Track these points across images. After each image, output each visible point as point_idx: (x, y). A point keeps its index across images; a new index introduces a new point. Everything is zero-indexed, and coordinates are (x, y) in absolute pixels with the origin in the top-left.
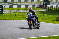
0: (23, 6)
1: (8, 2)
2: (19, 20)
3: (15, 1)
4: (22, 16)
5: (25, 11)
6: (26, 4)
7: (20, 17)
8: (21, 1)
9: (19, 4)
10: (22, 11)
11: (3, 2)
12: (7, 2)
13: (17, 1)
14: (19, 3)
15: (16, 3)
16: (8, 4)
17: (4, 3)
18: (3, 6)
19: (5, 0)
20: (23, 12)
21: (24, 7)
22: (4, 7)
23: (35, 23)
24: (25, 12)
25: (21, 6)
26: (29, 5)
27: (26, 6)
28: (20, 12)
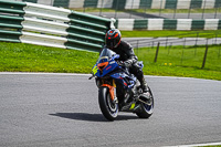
0: (184, 23)
1: (128, 6)
2: (170, 75)
3: (154, 6)
4: (178, 63)
5: (191, 41)
6: (197, 16)
7: (172, 67)
8: (179, 4)
9: (169, 14)
10: (181, 44)
11: (110, 6)
12: (126, 8)
13: (163, 5)
14: (169, 10)
15: (157, 14)
16: (128, 15)
17: (113, 12)
18: (108, 24)
19: (119, 2)
20: (184, 47)
21: (189, 27)
22: (112, 26)
23: (127, 96)
24: (190, 47)
25: (175, 23)
26: (207, 20)
27: (194, 23)
28: (174, 45)
